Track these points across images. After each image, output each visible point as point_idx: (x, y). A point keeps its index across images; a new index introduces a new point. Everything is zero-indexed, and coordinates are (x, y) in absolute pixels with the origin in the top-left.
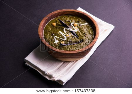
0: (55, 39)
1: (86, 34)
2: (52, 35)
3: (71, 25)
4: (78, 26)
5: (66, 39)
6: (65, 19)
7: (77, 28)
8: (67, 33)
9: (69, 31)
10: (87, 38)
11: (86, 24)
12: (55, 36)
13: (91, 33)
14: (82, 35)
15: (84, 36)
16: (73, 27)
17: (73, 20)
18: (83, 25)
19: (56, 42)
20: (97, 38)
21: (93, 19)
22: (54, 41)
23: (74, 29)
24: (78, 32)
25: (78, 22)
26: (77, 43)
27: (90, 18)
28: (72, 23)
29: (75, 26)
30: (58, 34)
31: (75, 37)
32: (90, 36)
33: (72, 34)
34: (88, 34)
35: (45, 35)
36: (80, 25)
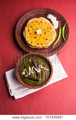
0: (24, 71)
1: (43, 77)
2: (24, 67)
3: (39, 66)
4: (42, 69)
5: (29, 74)
6: (38, 60)
7: (40, 70)
8: (33, 71)
9: (35, 69)
10: (41, 80)
11: (48, 70)
12: (25, 69)
13: (46, 78)
14: (40, 76)
15: (41, 77)
16: (39, 68)
17: (42, 63)
18: (45, 70)
19: (24, 73)
20: (46, 84)
21: (53, 69)
22: (23, 72)
23: (38, 70)
24: (39, 73)
25: (44, 66)
26: (34, 80)
27: (52, 68)
28: (40, 65)
29: (40, 68)
30: (27, 68)
31: (36, 76)
32: (44, 80)
33: (35, 72)
34: (44, 78)
35: (21, 65)
36: (43, 69)
